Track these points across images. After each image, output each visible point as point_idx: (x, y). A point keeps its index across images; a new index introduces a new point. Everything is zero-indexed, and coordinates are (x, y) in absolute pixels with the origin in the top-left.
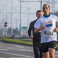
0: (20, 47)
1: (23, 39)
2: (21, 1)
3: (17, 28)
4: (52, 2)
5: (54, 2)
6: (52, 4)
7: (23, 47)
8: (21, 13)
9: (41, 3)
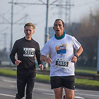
2: (12, 3)
3: (5, 49)
4: (67, 5)
5: (70, 5)
6: (66, 8)
8: (12, 24)
9: (47, 7)
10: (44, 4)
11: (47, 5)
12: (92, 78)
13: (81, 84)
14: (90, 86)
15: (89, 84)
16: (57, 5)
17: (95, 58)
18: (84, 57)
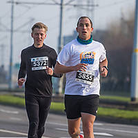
0: (8, 112)
1: (17, 94)
2: (13, 2)
3: (3, 66)
4: (88, 6)
5: (93, 6)
7: (16, 112)
8: (12, 31)
9: (62, 8)
10: (57, 4)
11: (61, 5)
12: (123, 107)
13: (108, 116)
14: (121, 118)
15: (119, 116)
16: (75, 6)
17: (128, 79)
18: (113, 78)
